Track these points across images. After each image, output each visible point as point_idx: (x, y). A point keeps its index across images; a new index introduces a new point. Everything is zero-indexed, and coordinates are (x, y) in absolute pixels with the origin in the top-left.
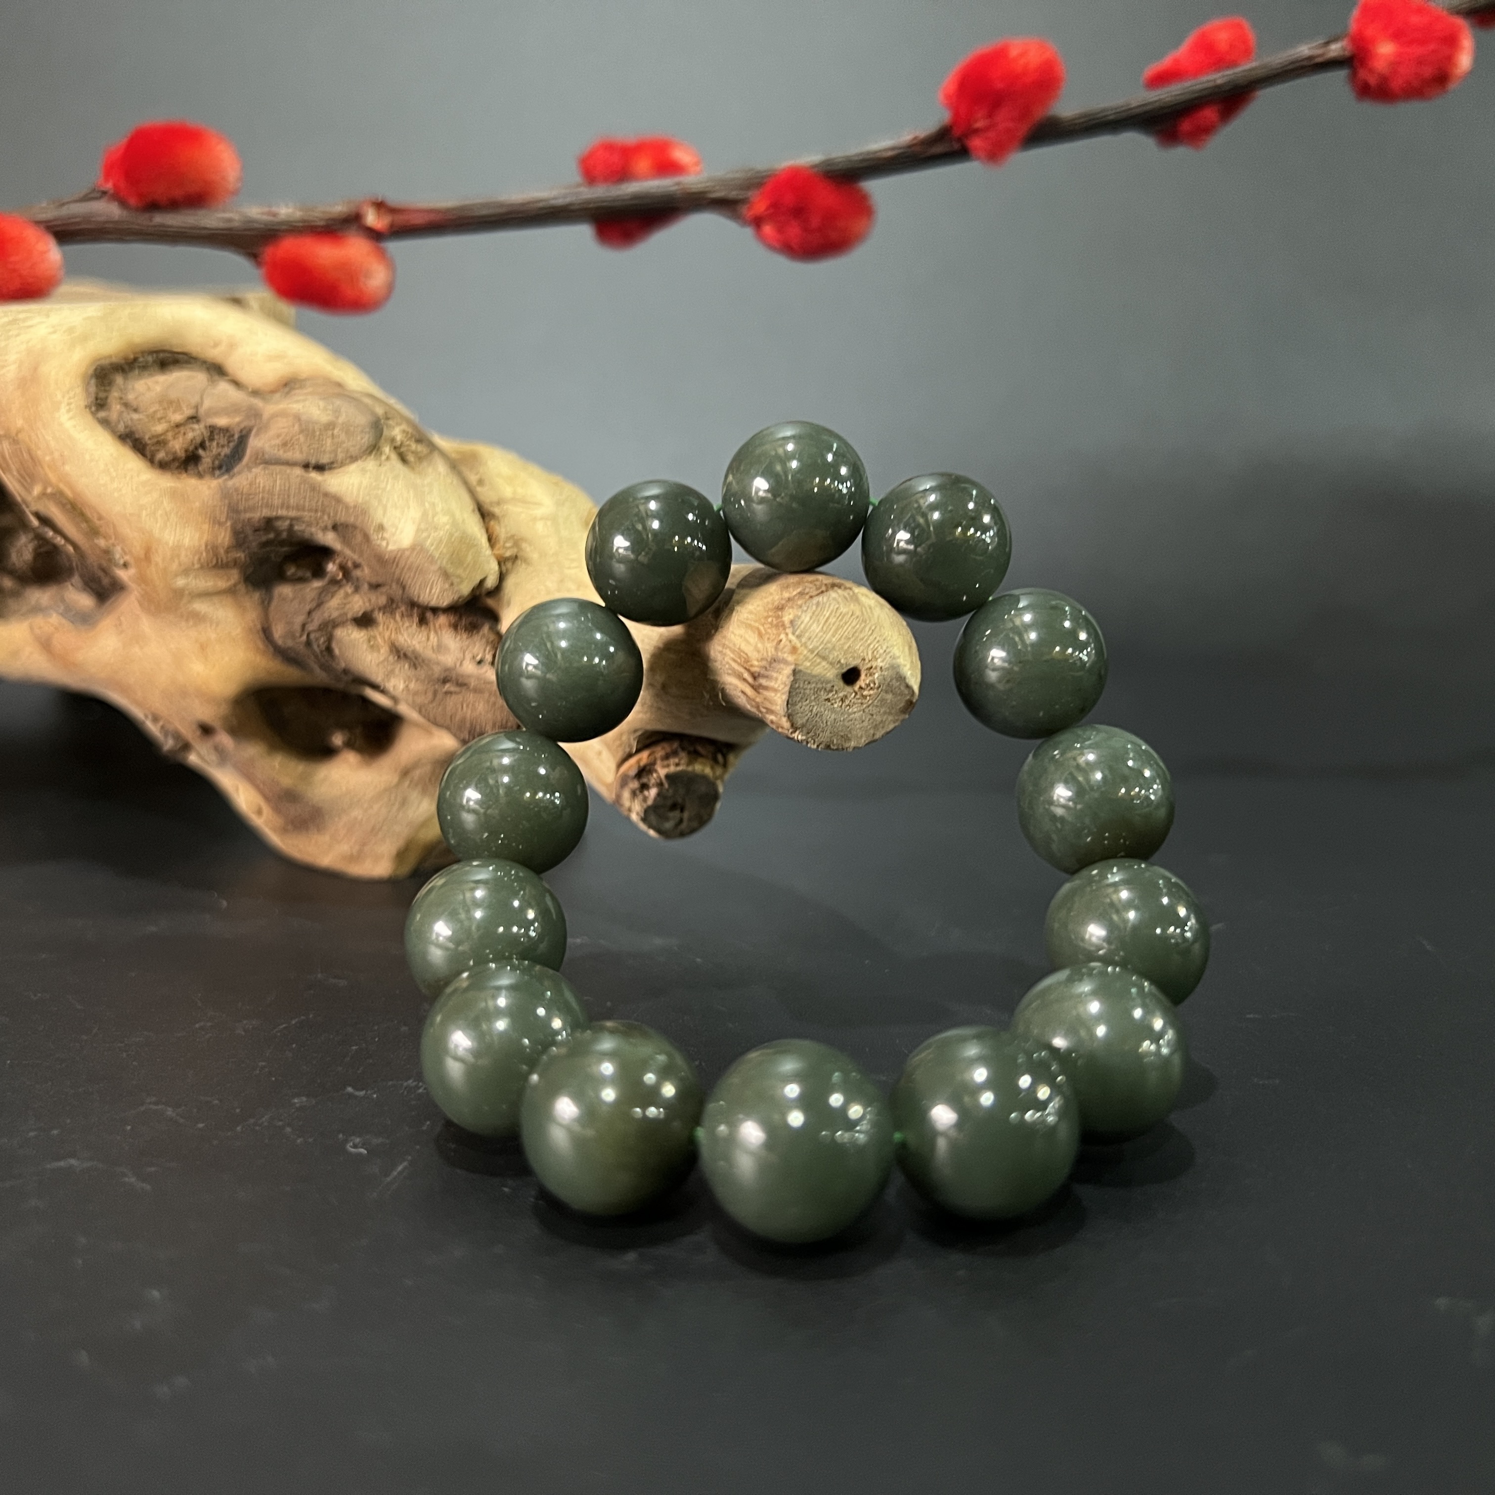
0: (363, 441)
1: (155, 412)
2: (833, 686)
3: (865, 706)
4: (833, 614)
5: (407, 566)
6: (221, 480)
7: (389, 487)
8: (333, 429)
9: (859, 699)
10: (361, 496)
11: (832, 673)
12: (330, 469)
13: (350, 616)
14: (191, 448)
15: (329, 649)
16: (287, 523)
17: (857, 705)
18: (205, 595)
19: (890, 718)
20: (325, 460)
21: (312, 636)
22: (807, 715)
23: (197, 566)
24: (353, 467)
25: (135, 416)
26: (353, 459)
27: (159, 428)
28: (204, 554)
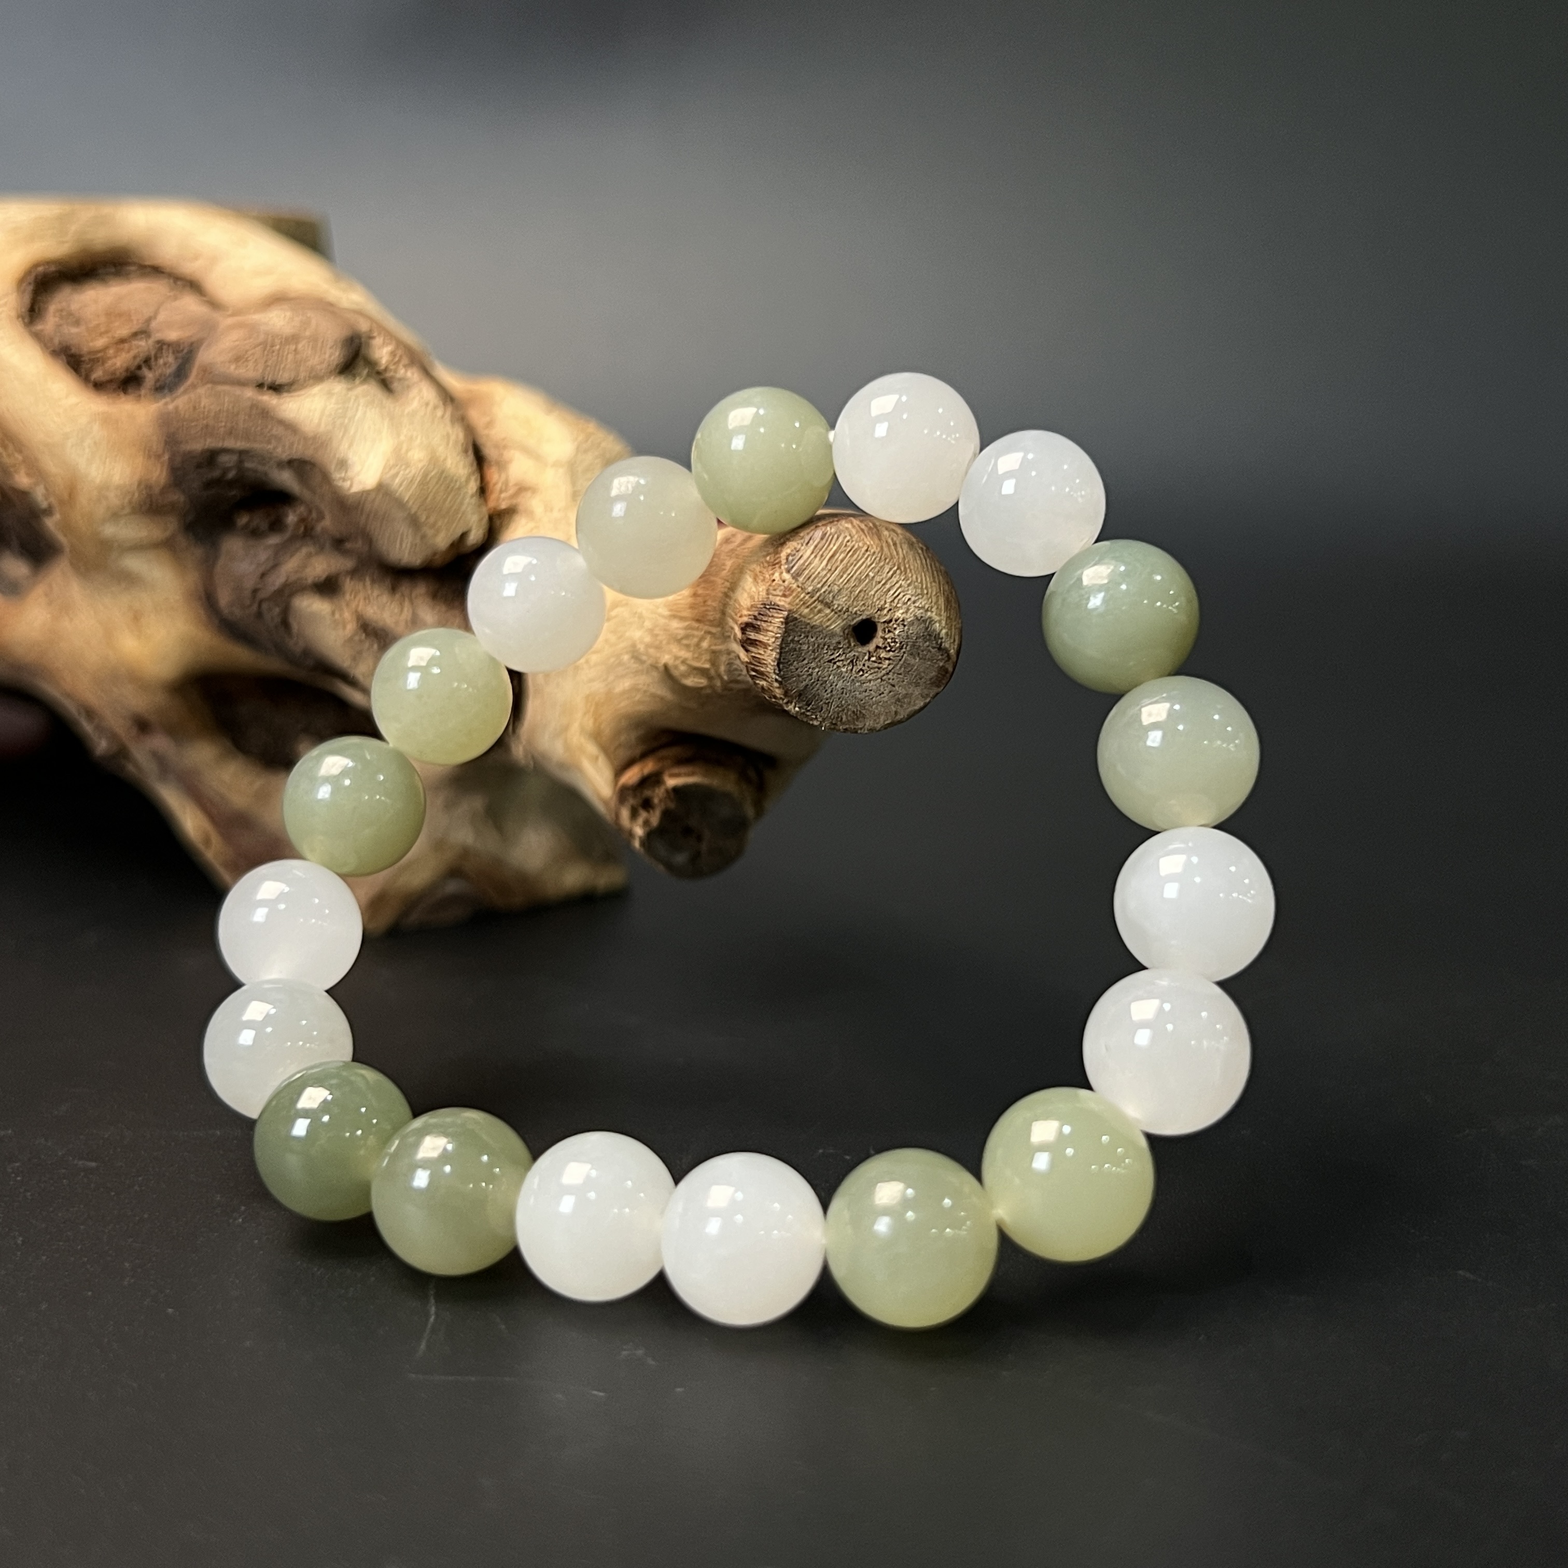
0: (332, 358)
1: (98, 325)
2: (839, 643)
3: (884, 672)
4: (843, 548)
5: (372, 515)
6: (161, 404)
7: (359, 414)
8: (297, 343)
9: (874, 662)
10: (323, 425)
11: (836, 626)
12: (288, 391)
13: (310, 581)
14: (133, 368)
15: (285, 623)
16: (235, 458)
17: (872, 671)
18: (138, 547)
19: (917, 692)
20: (283, 377)
21: (265, 606)
22: (805, 681)
23: (127, 510)
24: (316, 389)
25: (74, 330)
26: (317, 378)
27: (100, 343)
28: (136, 495)
